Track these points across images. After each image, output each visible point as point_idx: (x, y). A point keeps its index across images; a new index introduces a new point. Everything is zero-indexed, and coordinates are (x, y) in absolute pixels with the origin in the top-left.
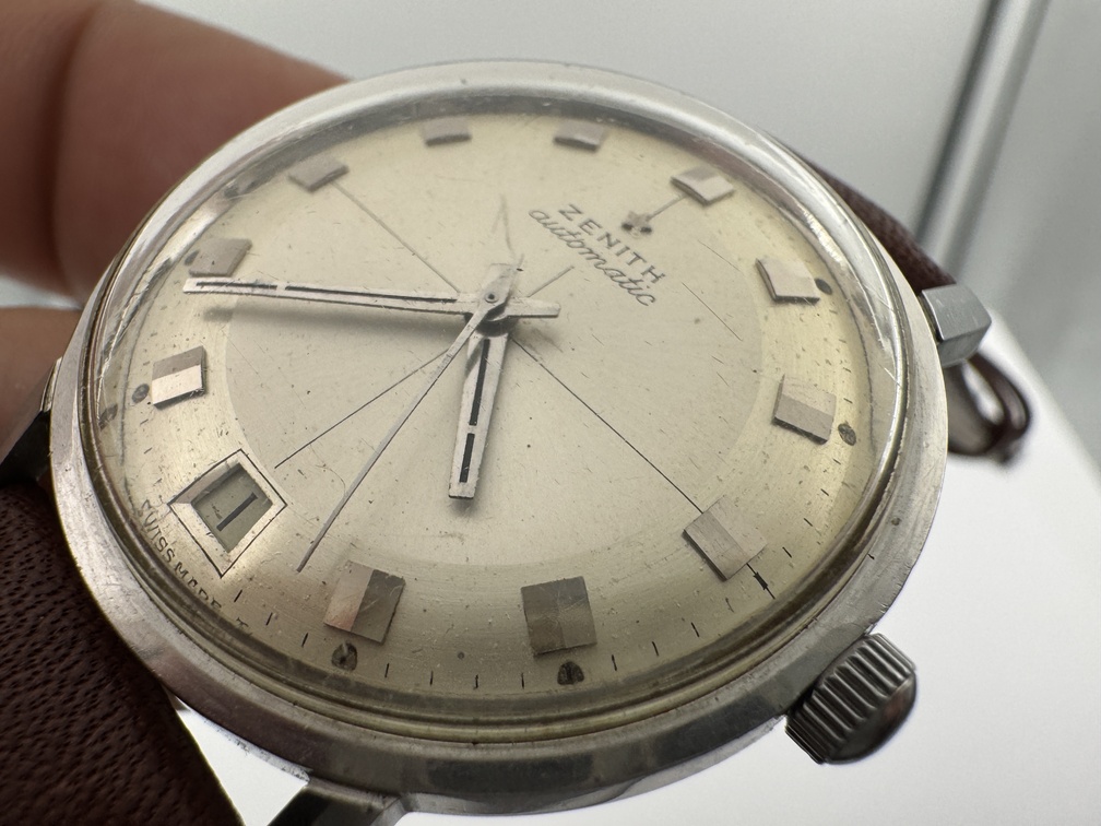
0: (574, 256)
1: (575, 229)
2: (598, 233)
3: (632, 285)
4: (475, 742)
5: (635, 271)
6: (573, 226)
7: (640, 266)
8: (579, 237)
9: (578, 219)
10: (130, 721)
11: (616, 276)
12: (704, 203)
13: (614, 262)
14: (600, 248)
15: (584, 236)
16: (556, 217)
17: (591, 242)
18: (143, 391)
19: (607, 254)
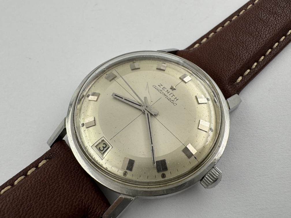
0: (161, 95)
1: (162, 89)
2: (166, 90)
3: (172, 101)
4: (148, 188)
5: (173, 98)
6: (161, 89)
7: (174, 97)
8: (162, 91)
9: (162, 87)
10: (90, 184)
11: (169, 99)
12: (186, 83)
13: (169, 97)
14: (166, 93)
15: (163, 91)
16: (158, 87)
17: (164, 92)
18: (83, 125)
19: (167, 95)
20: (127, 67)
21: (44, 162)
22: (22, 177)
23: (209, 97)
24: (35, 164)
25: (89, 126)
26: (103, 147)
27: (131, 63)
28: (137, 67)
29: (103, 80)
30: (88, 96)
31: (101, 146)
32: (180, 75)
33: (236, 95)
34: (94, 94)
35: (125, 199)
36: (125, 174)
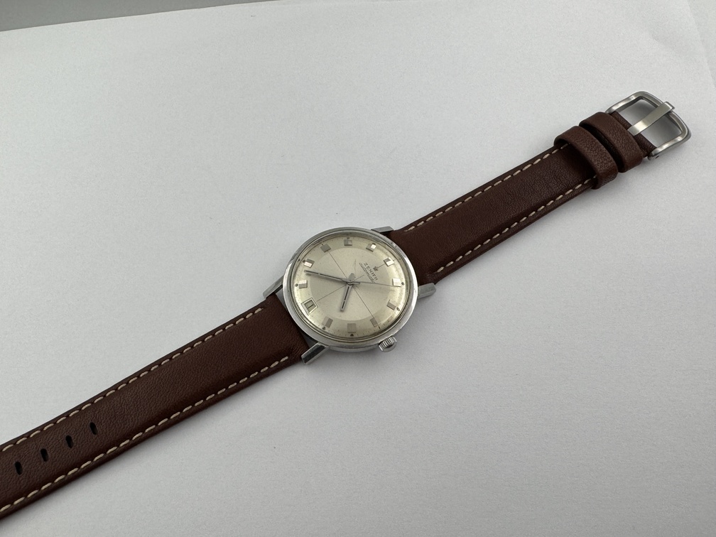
0: (364, 273)
1: (366, 268)
2: (369, 269)
3: (372, 280)
5: (373, 278)
7: (375, 277)
8: (366, 270)
9: (367, 266)
12: (388, 266)
13: (371, 275)
14: (369, 272)
16: (363, 265)
18: (297, 285)
19: (370, 274)
20: (341, 241)
21: (260, 310)
22: (242, 319)
23: (404, 282)
24: (252, 310)
25: (302, 287)
26: (310, 305)
27: (345, 238)
28: (350, 243)
29: (318, 250)
30: (304, 262)
31: (309, 305)
32: (385, 257)
33: (432, 284)
34: (309, 261)
35: (321, 346)
36: (324, 328)
